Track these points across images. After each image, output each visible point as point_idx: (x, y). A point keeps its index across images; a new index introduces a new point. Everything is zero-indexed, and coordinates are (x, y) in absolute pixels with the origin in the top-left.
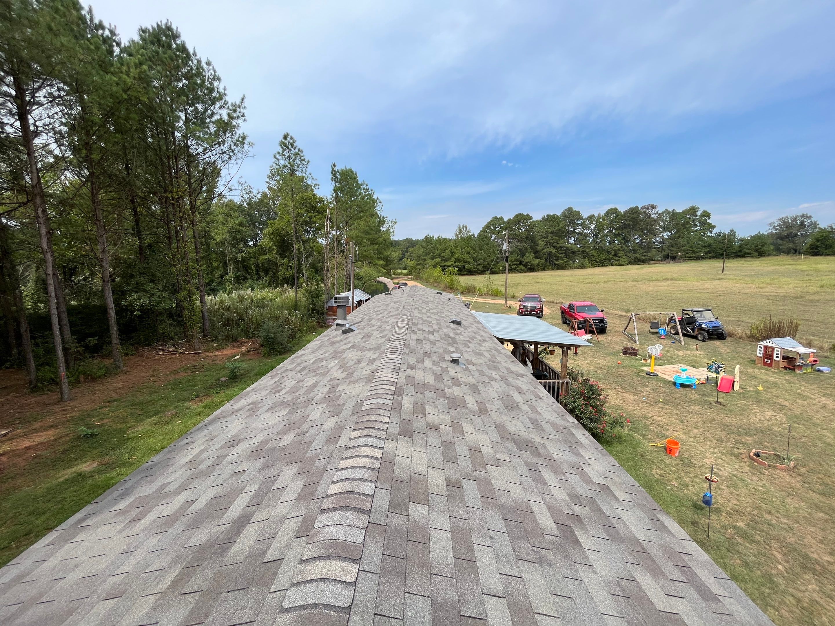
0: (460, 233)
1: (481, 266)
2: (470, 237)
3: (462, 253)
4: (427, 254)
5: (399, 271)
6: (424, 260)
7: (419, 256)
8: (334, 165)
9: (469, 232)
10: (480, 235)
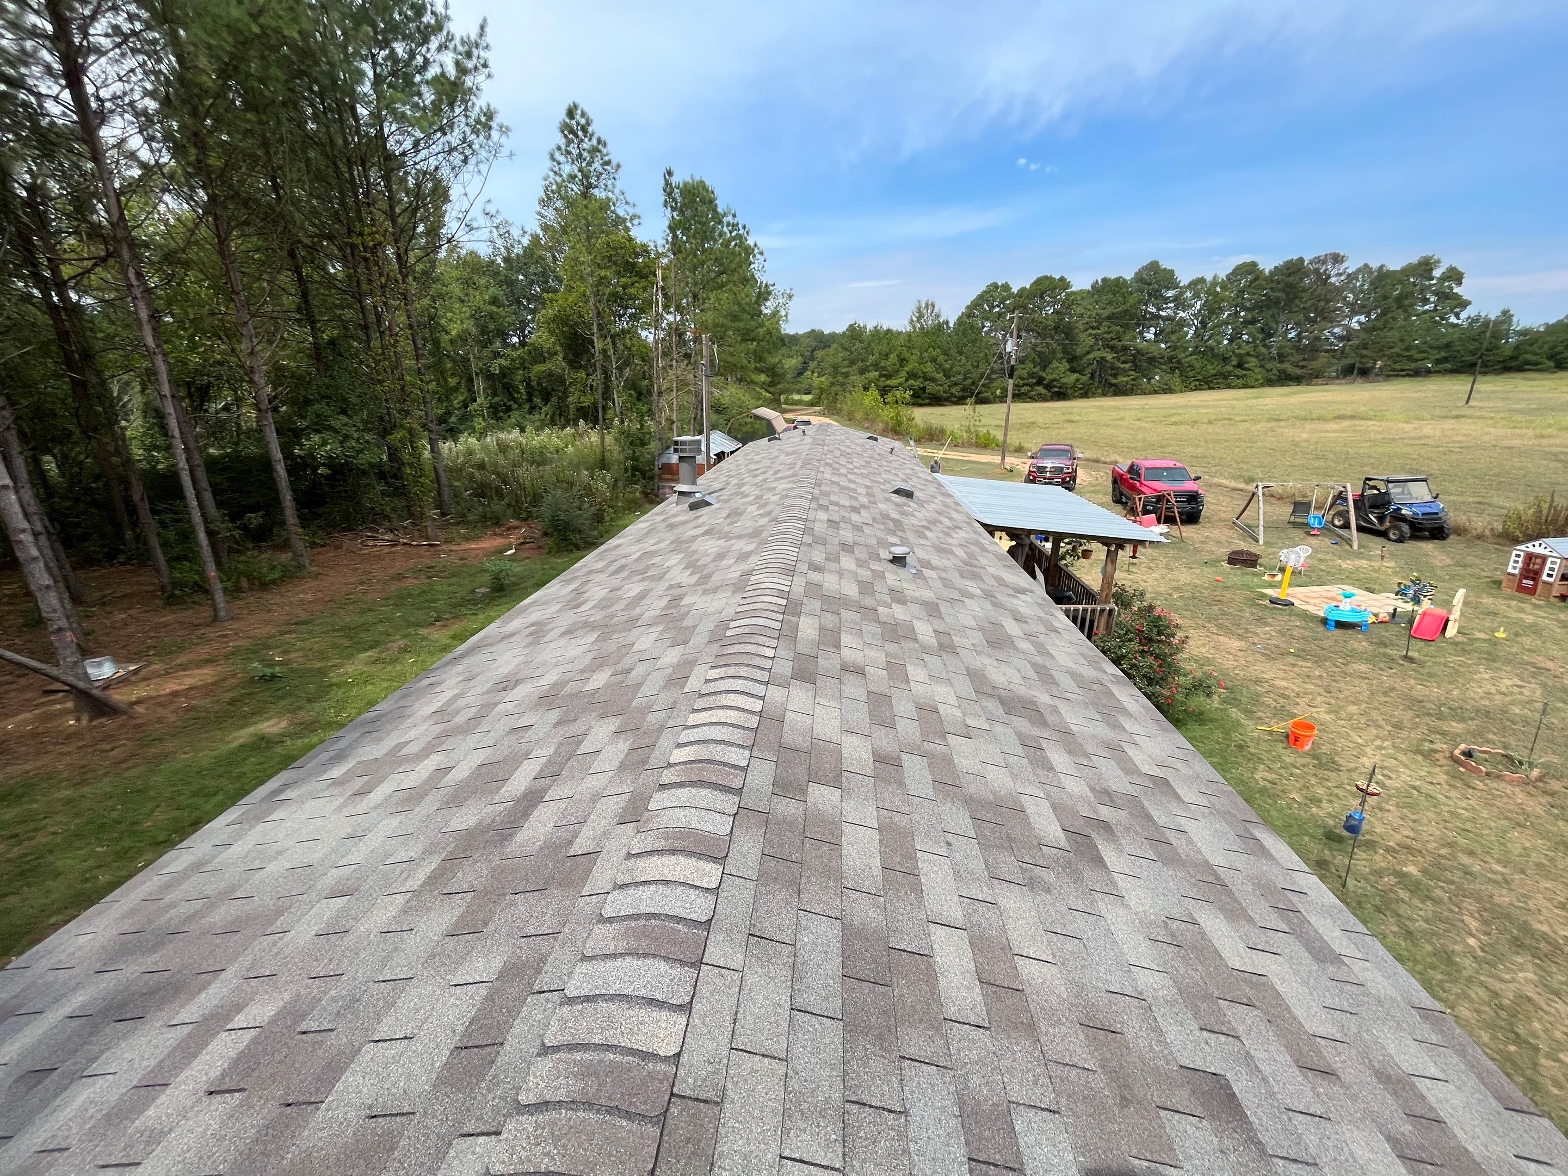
0: (919, 319)
1: (958, 388)
2: (940, 328)
3: (921, 362)
4: (852, 363)
5: (796, 397)
6: (846, 375)
7: (835, 367)
8: (670, 173)
9: (938, 316)
10: (960, 322)
